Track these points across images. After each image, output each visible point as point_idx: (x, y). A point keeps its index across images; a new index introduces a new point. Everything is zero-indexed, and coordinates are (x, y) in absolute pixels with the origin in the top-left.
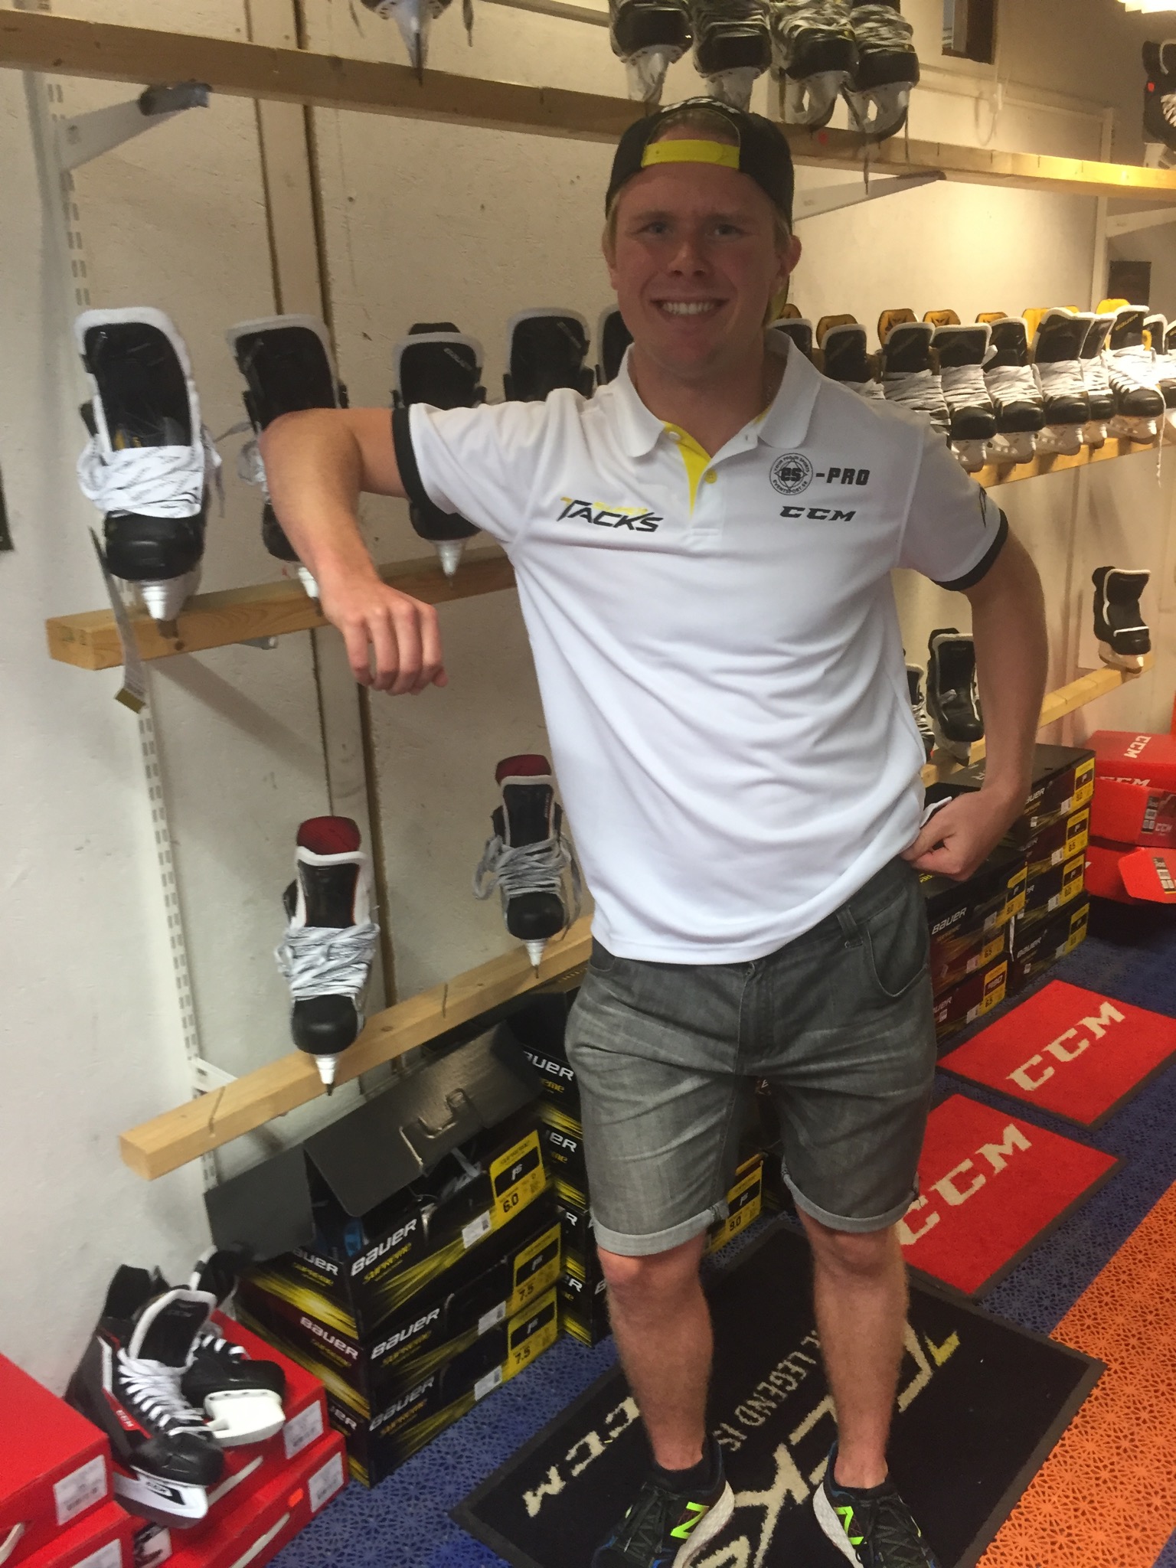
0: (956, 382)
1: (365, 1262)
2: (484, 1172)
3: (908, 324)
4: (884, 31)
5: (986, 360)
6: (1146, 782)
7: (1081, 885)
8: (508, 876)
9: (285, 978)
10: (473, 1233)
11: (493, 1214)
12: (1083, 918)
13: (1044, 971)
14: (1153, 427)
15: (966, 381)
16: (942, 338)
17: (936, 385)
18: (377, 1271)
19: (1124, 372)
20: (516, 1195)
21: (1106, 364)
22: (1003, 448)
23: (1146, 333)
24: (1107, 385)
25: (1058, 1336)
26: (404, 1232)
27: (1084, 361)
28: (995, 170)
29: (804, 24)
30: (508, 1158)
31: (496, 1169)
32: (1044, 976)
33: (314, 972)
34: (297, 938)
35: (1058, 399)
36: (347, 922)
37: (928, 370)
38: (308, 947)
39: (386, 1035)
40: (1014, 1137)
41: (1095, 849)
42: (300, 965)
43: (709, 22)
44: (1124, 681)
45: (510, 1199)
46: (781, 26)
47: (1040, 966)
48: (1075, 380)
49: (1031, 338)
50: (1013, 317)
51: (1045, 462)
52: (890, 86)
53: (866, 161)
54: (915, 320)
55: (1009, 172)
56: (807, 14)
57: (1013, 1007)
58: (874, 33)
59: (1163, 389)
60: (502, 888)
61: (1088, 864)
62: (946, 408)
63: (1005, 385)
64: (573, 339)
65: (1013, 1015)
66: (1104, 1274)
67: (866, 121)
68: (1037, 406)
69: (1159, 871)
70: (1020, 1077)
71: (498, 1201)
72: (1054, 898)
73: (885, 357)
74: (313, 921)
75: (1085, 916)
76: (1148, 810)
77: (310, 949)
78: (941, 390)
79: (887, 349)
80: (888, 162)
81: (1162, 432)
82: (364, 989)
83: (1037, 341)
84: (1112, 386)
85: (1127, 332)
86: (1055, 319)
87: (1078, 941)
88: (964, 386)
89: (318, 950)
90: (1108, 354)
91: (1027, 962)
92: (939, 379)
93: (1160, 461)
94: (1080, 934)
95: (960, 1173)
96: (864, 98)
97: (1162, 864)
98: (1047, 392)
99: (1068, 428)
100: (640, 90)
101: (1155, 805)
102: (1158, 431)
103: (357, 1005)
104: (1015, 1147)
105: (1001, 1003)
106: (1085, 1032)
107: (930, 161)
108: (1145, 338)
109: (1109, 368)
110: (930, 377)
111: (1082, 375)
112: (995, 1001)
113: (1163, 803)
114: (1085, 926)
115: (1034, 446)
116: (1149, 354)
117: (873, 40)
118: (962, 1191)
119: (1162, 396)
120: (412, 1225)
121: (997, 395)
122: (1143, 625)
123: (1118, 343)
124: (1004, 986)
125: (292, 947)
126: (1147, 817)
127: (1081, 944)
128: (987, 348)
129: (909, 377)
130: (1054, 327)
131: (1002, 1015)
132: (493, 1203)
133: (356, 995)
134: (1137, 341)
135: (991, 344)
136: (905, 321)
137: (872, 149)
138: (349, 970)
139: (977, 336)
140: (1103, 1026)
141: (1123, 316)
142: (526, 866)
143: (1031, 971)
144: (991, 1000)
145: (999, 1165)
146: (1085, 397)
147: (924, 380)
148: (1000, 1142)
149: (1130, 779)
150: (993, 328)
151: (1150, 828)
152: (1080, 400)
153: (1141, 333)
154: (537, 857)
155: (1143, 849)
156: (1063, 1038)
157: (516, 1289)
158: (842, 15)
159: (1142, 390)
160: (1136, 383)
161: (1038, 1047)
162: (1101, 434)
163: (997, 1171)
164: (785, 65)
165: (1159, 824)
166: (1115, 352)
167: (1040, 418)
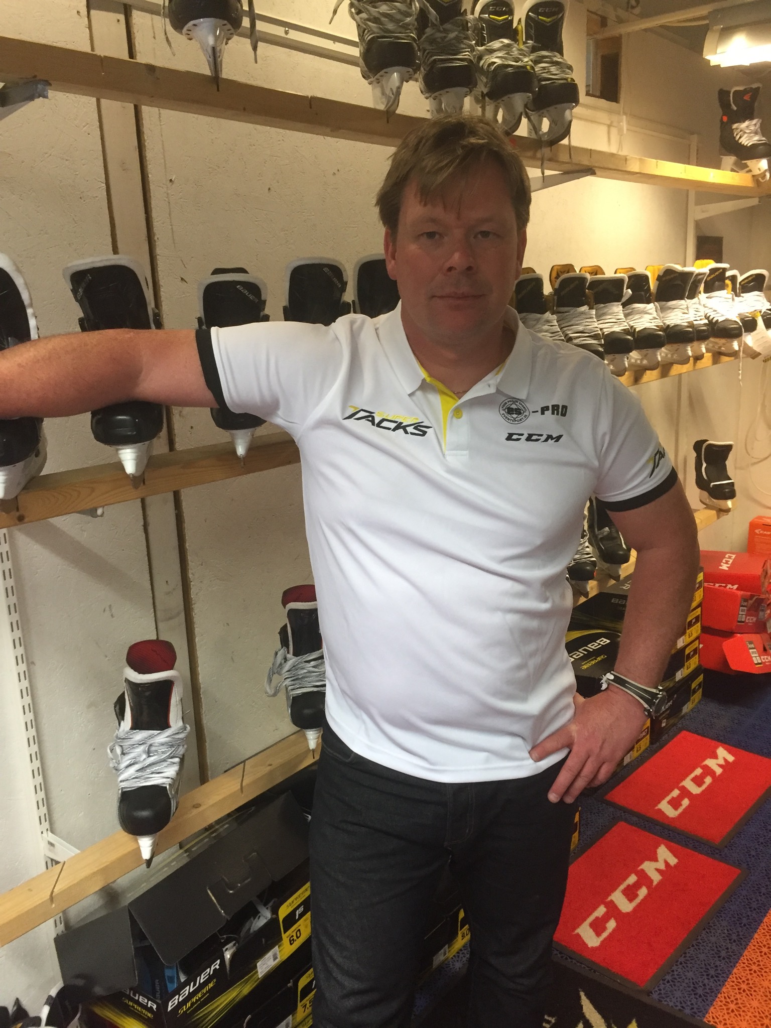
0: (604, 314)
1: (178, 999)
2: (274, 916)
3: (571, 274)
4: (553, 69)
5: (624, 300)
6: (735, 587)
7: (697, 660)
8: (291, 679)
9: (114, 771)
10: (265, 965)
11: (281, 948)
12: (700, 685)
13: (674, 725)
14: (736, 345)
15: (610, 314)
16: (595, 284)
17: (591, 316)
18: (189, 1005)
19: (714, 309)
20: (299, 930)
21: (702, 303)
22: (636, 360)
23: (728, 282)
24: (704, 317)
25: (711, 1019)
26: (210, 971)
27: (688, 301)
28: (629, 169)
29: (499, 61)
30: (293, 902)
31: (284, 911)
32: (675, 728)
33: (137, 767)
34: (124, 739)
35: (673, 327)
36: (164, 725)
37: (586, 306)
38: (133, 746)
39: (195, 812)
40: (665, 855)
41: (707, 636)
42: (126, 760)
43: (431, 57)
44: (718, 517)
45: (294, 934)
46: (482, 63)
47: (672, 721)
48: (684, 313)
49: (653, 285)
50: (640, 270)
51: (665, 369)
52: (559, 106)
53: (542, 160)
54: (576, 272)
55: (637, 170)
56: (500, 54)
57: (656, 752)
58: (546, 70)
59: (742, 320)
60: (287, 689)
61: (701, 646)
62: (600, 332)
63: (637, 317)
64: (335, 280)
65: (657, 758)
66: (740, 966)
67: (541, 133)
68: (660, 331)
69: (751, 651)
70: (664, 806)
71: (285, 937)
72: (680, 672)
73: (556, 297)
74: (137, 725)
75: (701, 682)
76: (741, 608)
77: (134, 748)
78: (595, 320)
79: (556, 291)
80: (557, 161)
81: (742, 349)
82: (177, 780)
83: (656, 286)
84: (707, 317)
85: (715, 282)
86: (669, 272)
87: (697, 701)
88: (609, 317)
89: (142, 748)
90: (703, 296)
91: (664, 718)
92: (594, 312)
93: (741, 368)
94: (697, 696)
95: (629, 886)
96: (540, 116)
97: (752, 646)
98: (665, 321)
99: (681, 346)
100: (382, 103)
101: (745, 604)
102: (739, 348)
103: (171, 793)
104: (667, 863)
105: (647, 749)
106: (708, 771)
107: (586, 162)
108: (727, 285)
109: (704, 305)
110: (587, 311)
111: (688, 310)
112: (643, 748)
113: (751, 602)
114: (701, 690)
115: (659, 359)
116: (730, 296)
117: (545, 75)
118: (631, 900)
119: (741, 324)
120: (216, 965)
121: (632, 323)
122: (730, 479)
123: (709, 289)
124: (648, 736)
125: (121, 746)
126: (740, 613)
127: (699, 702)
128: (625, 291)
129: (573, 310)
130: (668, 277)
131: (648, 758)
132: (281, 939)
133: (170, 784)
134: (722, 287)
135: (627, 289)
136: (568, 272)
137: (546, 151)
138: (165, 764)
139: (618, 283)
140: (720, 766)
141: (713, 271)
142: (305, 671)
143: (666, 725)
144: (640, 748)
145: (656, 878)
146: (691, 325)
147: (582, 313)
148: (655, 859)
149: (724, 585)
150: (628, 277)
151: (743, 620)
152: (688, 327)
153: (724, 282)
154: (313, 663)
155: (739, 635)
156: (692, 775)
157: (299, 1004)
158: (525, 56)
159: (727, 320)
160: (722, 316)
161: (676, 784)
162: (701, 350)
163: (655, 883)
164: (485, 91)
165: (748, 617)
166: (707, 295)
167: (663, 339)
